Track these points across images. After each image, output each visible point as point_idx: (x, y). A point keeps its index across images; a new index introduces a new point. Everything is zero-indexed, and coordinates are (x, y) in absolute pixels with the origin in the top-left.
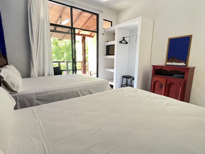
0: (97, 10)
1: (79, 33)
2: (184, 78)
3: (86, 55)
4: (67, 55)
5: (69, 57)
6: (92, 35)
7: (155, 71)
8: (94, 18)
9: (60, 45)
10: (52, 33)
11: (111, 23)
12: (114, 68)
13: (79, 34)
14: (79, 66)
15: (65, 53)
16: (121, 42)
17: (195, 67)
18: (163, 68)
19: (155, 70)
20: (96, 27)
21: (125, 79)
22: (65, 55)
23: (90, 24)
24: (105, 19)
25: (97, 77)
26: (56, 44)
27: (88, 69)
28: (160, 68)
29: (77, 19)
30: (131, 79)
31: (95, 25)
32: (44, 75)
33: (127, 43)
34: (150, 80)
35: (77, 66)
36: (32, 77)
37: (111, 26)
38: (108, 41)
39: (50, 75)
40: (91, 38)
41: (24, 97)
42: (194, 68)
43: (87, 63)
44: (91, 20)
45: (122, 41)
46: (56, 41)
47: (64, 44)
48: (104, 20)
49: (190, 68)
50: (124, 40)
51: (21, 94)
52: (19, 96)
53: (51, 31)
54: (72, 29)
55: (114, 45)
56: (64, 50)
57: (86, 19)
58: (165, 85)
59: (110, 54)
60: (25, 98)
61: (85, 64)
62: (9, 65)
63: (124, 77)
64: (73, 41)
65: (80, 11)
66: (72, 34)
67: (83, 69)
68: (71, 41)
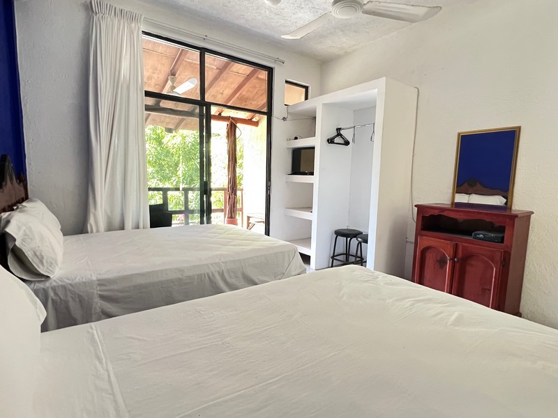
0: (269, 57)
1: (220, 114)
2: (502, 242)
3: (238, 170)
4: (186, 170)
5: (191, 176)
6: (254, 120)
7: (423, 220)
8: (260, 76)
9: (169, 144)
10: (150, 114)
11: (304, 90)
12: (311, 208)
13: (220, 117)
14: (217, 199)
15: (180, 165)
16: (331, 141)
17: (533, 213)
18: (445, 214)
19: (423, 217)
20: (264, 100)
21: (342, 240)
22: (181, 169)
23: (248, 91)
24: (288, 80)
25: (267, 233)
26: (159, 141)
27: (241, 210)
28: (436, 213)
29: (216, 79)
30: (359, 239)
31: (262, 95)
32: (122, 228)
33: (347, 143)
34: (412, 243)
35: (213, 199)
36: (92, 232)
37: (306, 98)
38: (296, 138)
39: (138, 228)
40: (253, 128)
41: (68, 292)
42: (530, 216)
43: (239, 193)
44: (253, 81)
45: (334, 138)
46: (159, 131)
47: (178, 140)
48: (287, 82)
49: (519, 216)
50: (339, 135)
51: (60, 283)
52: (54, 289)
53: (148, 108)
54: (203, 104)
55: (314, 148)
56: (179, 157)
57: (241, 79)
58: (452, 259)
59: (302, 170)
60: (69, 294)
61: (235, 194)
62: (32, 201)
63: (339, 233)
64: (204, 134)
65: (225, 59)
66: (201, 116)
67: (228, 209)
68: (199, 134)
